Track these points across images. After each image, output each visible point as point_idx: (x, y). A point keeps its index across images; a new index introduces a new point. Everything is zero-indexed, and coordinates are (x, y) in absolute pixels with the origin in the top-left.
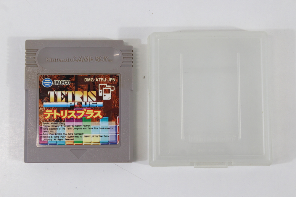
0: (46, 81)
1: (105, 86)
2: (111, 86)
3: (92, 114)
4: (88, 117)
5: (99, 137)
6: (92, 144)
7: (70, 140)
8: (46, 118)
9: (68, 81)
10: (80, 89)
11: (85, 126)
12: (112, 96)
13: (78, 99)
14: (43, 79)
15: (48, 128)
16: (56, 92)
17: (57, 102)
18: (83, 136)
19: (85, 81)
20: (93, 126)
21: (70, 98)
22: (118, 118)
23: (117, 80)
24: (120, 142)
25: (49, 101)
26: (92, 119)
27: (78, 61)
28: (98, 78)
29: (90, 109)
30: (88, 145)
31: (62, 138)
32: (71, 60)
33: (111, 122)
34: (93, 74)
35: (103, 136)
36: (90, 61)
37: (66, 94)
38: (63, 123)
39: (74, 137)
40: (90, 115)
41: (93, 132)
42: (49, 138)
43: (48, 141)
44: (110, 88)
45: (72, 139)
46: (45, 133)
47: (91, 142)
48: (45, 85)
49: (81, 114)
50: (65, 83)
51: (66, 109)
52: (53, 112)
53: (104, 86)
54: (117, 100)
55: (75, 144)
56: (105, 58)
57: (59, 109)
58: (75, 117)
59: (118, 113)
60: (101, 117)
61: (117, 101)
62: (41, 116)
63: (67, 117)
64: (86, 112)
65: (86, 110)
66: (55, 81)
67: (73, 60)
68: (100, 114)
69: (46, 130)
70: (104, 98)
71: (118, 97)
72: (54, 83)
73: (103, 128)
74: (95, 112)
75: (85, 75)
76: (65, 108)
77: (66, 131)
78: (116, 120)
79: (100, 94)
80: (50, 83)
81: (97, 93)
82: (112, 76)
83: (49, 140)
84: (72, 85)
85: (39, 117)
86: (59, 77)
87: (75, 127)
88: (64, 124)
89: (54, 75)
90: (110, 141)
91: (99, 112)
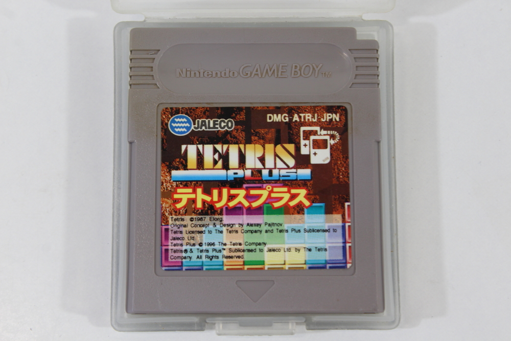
0: (178, 122)
1: (315, 133)
2: (329, 132)
3: (287, 197)
4: (276, 205)
5: (302, 251)
6: (286, 267)
7: (235, 259)
8: (179, 206)
9: (228, 121)
10: (256, 138)
11: (269, 225)
12: (331, 154)
13: (252, 161)
14: (170, 116)
15: (184, 229)
16: (200, 147)
17: (203, 169)
18: (266, 249)
19: (268, 121)
20: (289, 225)
21: (234, 160)
22: (348, 206)
23: (344, 117)
24: (354, 264)
25: (185, 168)
26: (286, 210)
27: (251, 75)
28: (298, 115)
29: (281, 185)
30: (277, 271)
31: (215, 254)
32: (236, 74)
33: (331, 215)
34: (286, 105)
35: (313, 250)
36: (279, 76)
37: (224, 151)
38: (217, 219)
39: (244, 251)
40: (281, 199)
41: (289, 241)
42: (184, 255)
43: (184, 260)
44: (327, 137)
45: (239, 257)
46: (175, 242)
47: (284, 264)
48: (176, 129)
49: (259, 196)
50: (223, 124)
51: (225, 186)
52: (194, 192)
53: (312, 131)
54: (345, 165)
55: (246, 267)
56: (314, 69)
57: (208, 186)
58: (246, 204)
59: (348, 195)
60: (307, 203)
61: (343, 166)
62: (167, 203)
63: (226, 204)
64: (272, 192)
65: (273, 187)
66: (198, 121)
67: (239, 73)
68: (305, 197)
69: (179, 235)
70: (314, 160)
71: (347, 158)
72: (196, 126)
73: (314, 231)
74: (293, 191)
75: (268, 107)
76: (222, 184)
77: (225, 237)
78: (342, 210)
79: (304, 151)
80: (188, 125)
81: (298, 149)
82: (330, 109)
83: (185, 258)
84: (237, 130)
85: (162, 204)
86: (208, 111)
87: (246, 228)
88: (221, 221)
89: (197, 108)
90: (330, 260)
91: (303, 192)
